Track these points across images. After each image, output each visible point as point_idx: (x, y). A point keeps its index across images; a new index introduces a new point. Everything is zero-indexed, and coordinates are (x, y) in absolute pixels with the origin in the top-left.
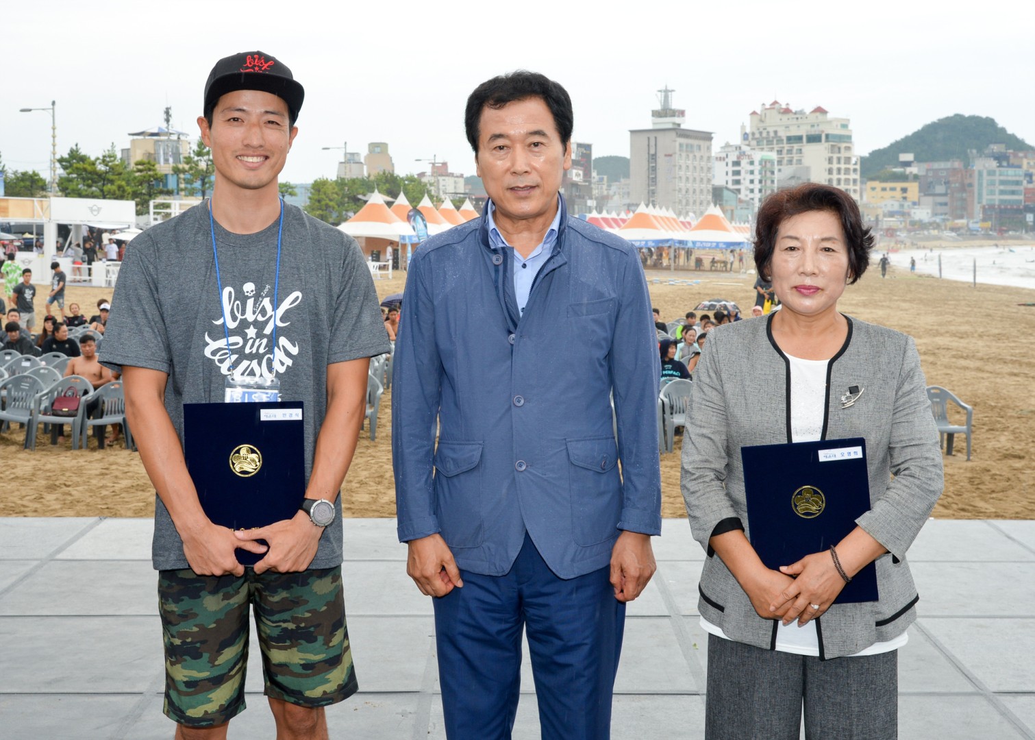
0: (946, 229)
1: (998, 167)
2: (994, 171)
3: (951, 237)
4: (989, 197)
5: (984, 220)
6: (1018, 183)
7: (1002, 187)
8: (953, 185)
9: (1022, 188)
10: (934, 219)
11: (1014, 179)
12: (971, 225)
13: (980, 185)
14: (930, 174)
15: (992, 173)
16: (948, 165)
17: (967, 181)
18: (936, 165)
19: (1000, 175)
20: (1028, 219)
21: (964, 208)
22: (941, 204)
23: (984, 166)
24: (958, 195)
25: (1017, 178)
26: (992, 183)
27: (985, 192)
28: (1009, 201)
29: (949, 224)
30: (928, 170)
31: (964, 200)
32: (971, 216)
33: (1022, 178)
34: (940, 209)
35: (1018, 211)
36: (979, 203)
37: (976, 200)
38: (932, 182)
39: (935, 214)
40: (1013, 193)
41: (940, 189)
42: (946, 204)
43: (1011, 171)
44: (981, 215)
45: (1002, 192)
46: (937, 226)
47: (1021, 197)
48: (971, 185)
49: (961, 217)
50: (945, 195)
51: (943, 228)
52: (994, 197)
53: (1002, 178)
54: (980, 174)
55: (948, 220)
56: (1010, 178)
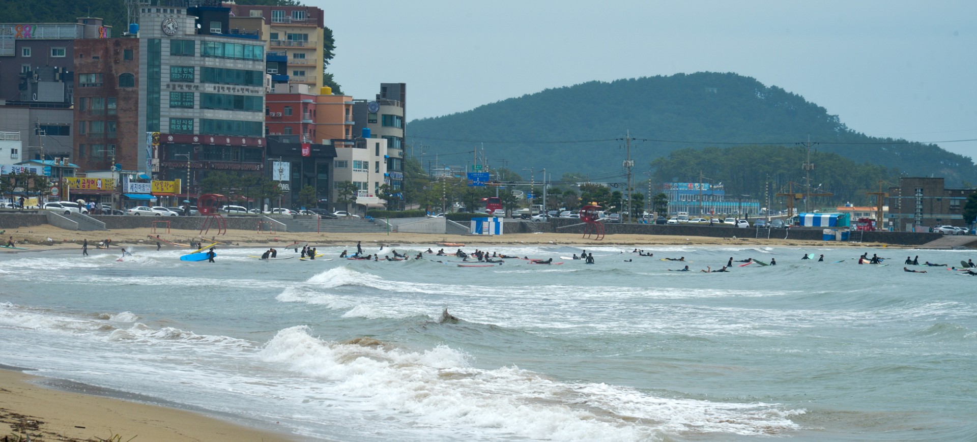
0: (61, 196)
1: (199, 32)
2: (190, 44)
3: (74, 216)
4: (177, 113)
5: (163, 174)
6: (250, 78)
7: (209, 88)
8: (83, 79)
9: (261, 92)
10: (29, 166)
11: (241, 66)
12: (131, 188)
13: (154, 79)
14: (27, 53)
15: (182, 47)
16: (70, 32)
17: (119, 70)
18: (42, 32)
19: (205, 55)
20: (276, 176)
21: (112, 140)
22: (51, 130)
23: (163, 27)
24: (97, 106)
25: (249, 66)
26: (184, 75)
27: (165, 98)
28: (229, 124)
29: (70, 181)
30: (19, 43)
31: (111, 120)
32: (127, 163)
33: (261, 67)
34: (45, 142)
35: (253, 153)
36: (150, 128)
37: (142, 120)
38: (30, 75)
39: (32, 155)
40: (239, 103)
41: (51, 91)
42: (63, 130)
43: (234, 47)
44: (156, 161)
45: (210, 101)
46: (39, 187)
47: (260, 117)
48: (129, 80)
49: (106, 167)
50: (63, 106)
51: (55, 192)
52: (188, 113)
53: (209, 62)
54: (154, 47)
55: (69, 171)
56: (229, 64)
